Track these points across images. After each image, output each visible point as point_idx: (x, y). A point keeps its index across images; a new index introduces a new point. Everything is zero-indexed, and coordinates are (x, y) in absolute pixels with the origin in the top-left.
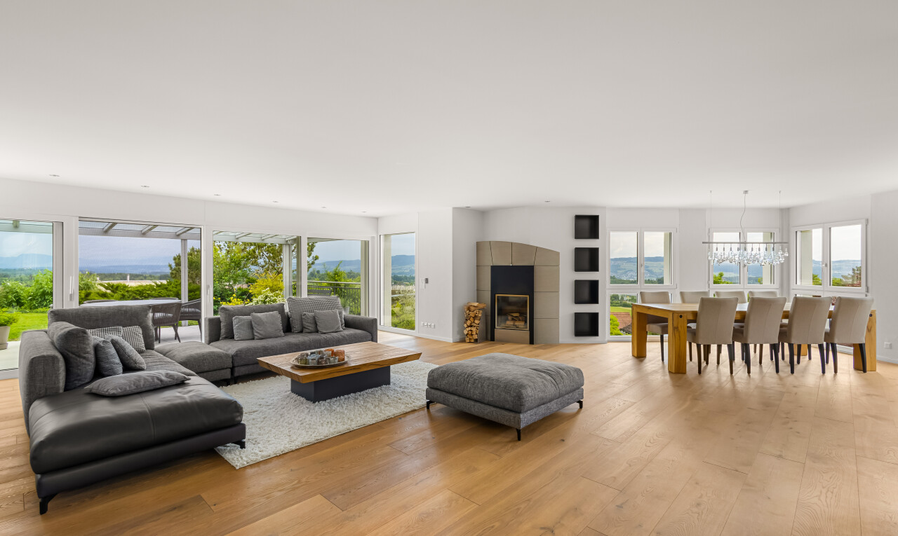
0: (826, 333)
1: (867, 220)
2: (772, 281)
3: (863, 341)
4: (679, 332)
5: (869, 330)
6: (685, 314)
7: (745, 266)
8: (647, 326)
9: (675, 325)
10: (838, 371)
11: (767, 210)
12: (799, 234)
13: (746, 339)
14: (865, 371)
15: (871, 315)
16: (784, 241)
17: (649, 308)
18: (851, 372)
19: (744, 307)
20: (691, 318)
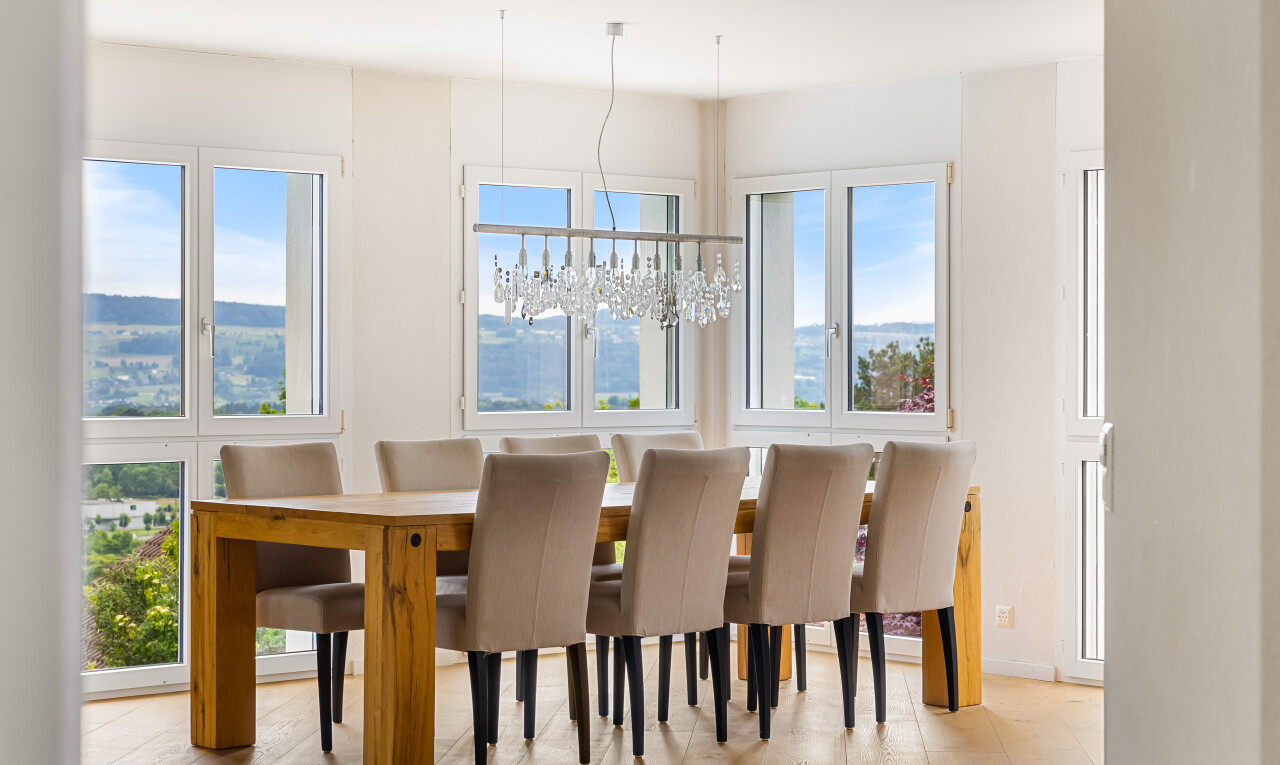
0: (856, 579)
1: (951, 166)
2: (673, 397)
3: (946, 599)
4: (410, 610)
5: (963, 561)
6: (431, 530)
7: (586, 331)
8: (259, 599)
9: (395, 579)
10: (888, 716)
11: (658, 101)
12: (755, 203)
13: (629, 618)
14: (953, 706)
15: (968, 507)
16: (711, 232)
17: (278, 515)
18: (919, 715)
19: (618, 494)
20: (450, 544)
